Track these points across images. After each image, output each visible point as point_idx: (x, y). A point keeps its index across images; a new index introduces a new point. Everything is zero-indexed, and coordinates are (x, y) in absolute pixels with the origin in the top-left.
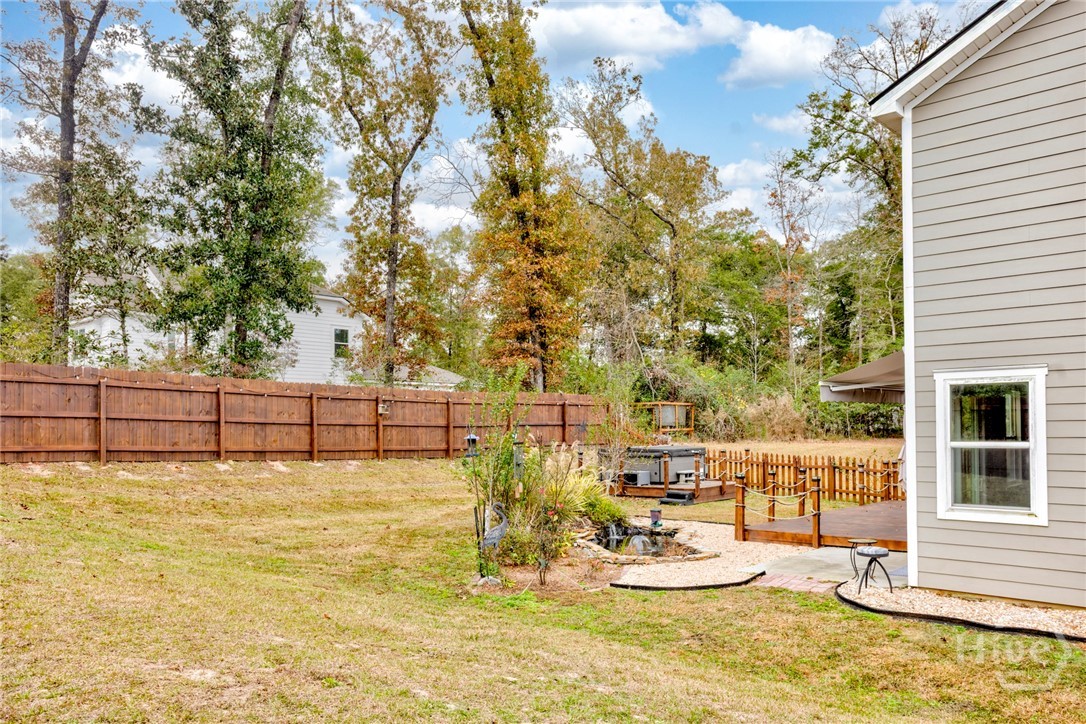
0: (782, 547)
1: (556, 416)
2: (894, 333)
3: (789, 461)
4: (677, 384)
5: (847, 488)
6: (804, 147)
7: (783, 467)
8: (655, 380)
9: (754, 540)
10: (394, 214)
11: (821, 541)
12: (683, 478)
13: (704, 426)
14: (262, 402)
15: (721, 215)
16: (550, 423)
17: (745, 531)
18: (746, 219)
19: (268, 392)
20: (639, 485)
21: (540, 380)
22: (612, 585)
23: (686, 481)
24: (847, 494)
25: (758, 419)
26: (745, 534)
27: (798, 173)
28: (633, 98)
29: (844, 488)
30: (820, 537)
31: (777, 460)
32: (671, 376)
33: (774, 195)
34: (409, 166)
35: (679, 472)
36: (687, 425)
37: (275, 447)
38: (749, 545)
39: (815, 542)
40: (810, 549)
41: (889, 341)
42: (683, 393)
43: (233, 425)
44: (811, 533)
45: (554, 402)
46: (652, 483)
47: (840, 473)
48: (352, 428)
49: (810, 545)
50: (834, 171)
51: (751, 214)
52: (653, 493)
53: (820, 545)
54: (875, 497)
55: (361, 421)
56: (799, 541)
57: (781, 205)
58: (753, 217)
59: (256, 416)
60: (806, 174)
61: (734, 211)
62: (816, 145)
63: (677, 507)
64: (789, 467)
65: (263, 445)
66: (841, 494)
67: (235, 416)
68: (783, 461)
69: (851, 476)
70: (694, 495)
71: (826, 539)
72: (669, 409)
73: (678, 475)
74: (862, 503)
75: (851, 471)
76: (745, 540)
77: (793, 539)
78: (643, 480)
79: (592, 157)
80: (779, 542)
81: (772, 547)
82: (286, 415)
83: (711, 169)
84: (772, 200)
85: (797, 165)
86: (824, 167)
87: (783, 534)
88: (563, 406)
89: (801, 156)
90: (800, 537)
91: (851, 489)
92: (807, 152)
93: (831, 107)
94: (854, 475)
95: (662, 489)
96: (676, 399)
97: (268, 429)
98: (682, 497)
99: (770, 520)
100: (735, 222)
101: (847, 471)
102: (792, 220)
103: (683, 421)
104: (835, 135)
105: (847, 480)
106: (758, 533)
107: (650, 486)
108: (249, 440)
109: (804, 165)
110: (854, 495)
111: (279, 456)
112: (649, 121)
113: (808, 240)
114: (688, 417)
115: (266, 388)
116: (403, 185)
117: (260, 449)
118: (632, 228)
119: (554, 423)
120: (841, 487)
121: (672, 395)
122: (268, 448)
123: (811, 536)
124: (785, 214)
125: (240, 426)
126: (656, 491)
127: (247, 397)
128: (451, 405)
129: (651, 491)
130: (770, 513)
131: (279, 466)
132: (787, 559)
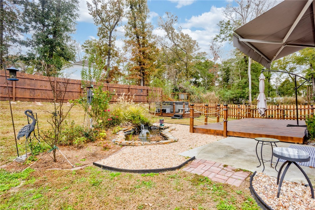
0: (209, 136)
1: (145, 93)
2: (240, 79)
3: (214, 106)
4: (185, 89)
5: (232, 114)
6: (218, 34)
7: (212, 108)
8: (180, 88)
9: (197, 132)
10: (110, 43)
11: (227, 134)
12: (181, 111)
13: (192, 100)
14: (33, 82)
15: (199, 53)
16: (143, 95)
17: (194, 128)
18: (205, 54)
19: (36, 78)
20: (166, 113)
21: (142, 83)
22: (94, 164)
23: (182, 112)
24: (232, 116)
25: (206, 98)
26: (194, 130)
27: (217, 40)
28: (176, 22)
29: (231, 114)
30: (227, 132)
31: (210, 106)
32: (184, 87)
33: (211, 47)
34: (114, 30)
35: (179, 109)
36: (188, 99)
37: (38, 97)
38: (195, 135)
39: (225, 134)
40: (223, 137)
41: (239, 81)
42: (187, 91)
43: (20, 89)
44: (223, 130)
45: (145, 89)
46: (171, 112)
47: (230, 110)
48: (71, 93)
49: (222, 135)
50: (226, 40)
51: (206, 53)
52: (170, 115)
53: (227, 136)
54: (241, 117)
55: (75, 90)
56: (217, 133)
57: (213, 50)
58: (206, 54)
59: (31, 86)
60: (219, 41)
61: (202, 53)
62: (221, 33)
63: (177, 119)
64: (214, 108)
65: (34, 96)
66: (230, 116)
67: (21, 86)
68: (212, 106)
69: (233, 111)
70: (183, 116)
71: (230, 133)
72: (183, 95)
73: (179, 110)
74: (239, 119)
75: (233, 109)
76: (193, 132)
77: (214, 132)
78: (168, 111)
79: (166, 36)
80: (208, 134)
81: (205, 136)
82: (44, 87)
83: (197, 43)
84: (211, 48)
85: (217, 39)
86: (223, 39)
87: (210, 130)
88: (148, 90)
89: (218, 36)
90: (218, 132)
91: (233, 114)
92: (219, 35)
93: (225, 24)
94: (234, 110)
95: (173, 114)
96: (185, 93)
97: (36, 91)
98: (179, 116)
99: (205, 124)
100: (202, 55)
101: (232, 109)
102: (215, 53)
103: (186, 98)
104: (226, 31)
105: (232, 112)
106: (199, 129)
107: (170, 113)
108: (27, 94)
109: (218, 39)
110: (235, 117)
111: (40, 100)
112: (180, 28)
113: (219, 57)
114: (188, 97)
115: (35, 77)
116: (112, 35)
117: (32, 97)
118: (176, 53)
119: (145, 95)
120: (230, 114)
121: (184, 92)
122: (36, 97)
123: (223, 131)
124: (214, 51)
125: (23, 90)
126: (171, 114)
127: (27, 80)
128: (109, 87)
129: (170, 114)
130: (205, 121)
131: (39, 104)
132: (211, 145)
